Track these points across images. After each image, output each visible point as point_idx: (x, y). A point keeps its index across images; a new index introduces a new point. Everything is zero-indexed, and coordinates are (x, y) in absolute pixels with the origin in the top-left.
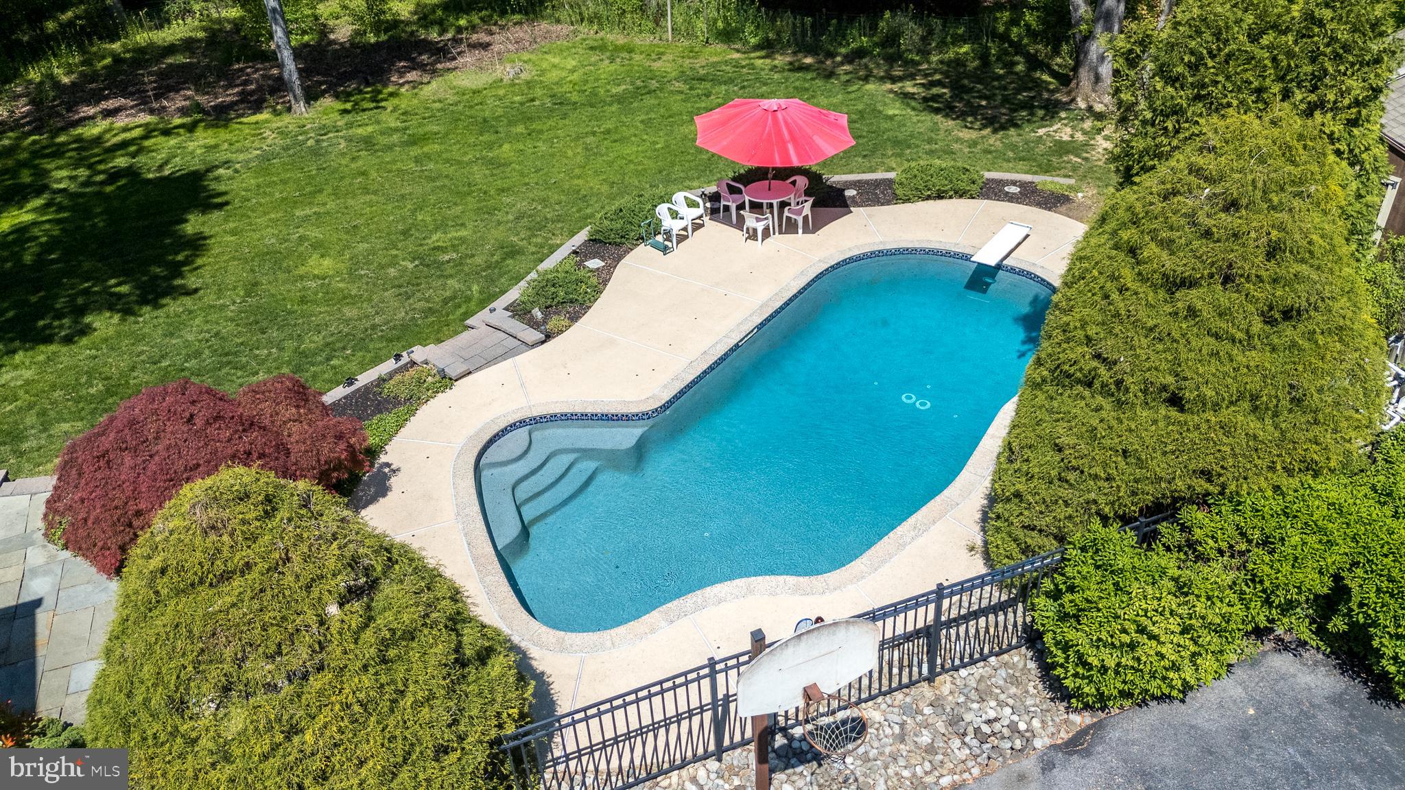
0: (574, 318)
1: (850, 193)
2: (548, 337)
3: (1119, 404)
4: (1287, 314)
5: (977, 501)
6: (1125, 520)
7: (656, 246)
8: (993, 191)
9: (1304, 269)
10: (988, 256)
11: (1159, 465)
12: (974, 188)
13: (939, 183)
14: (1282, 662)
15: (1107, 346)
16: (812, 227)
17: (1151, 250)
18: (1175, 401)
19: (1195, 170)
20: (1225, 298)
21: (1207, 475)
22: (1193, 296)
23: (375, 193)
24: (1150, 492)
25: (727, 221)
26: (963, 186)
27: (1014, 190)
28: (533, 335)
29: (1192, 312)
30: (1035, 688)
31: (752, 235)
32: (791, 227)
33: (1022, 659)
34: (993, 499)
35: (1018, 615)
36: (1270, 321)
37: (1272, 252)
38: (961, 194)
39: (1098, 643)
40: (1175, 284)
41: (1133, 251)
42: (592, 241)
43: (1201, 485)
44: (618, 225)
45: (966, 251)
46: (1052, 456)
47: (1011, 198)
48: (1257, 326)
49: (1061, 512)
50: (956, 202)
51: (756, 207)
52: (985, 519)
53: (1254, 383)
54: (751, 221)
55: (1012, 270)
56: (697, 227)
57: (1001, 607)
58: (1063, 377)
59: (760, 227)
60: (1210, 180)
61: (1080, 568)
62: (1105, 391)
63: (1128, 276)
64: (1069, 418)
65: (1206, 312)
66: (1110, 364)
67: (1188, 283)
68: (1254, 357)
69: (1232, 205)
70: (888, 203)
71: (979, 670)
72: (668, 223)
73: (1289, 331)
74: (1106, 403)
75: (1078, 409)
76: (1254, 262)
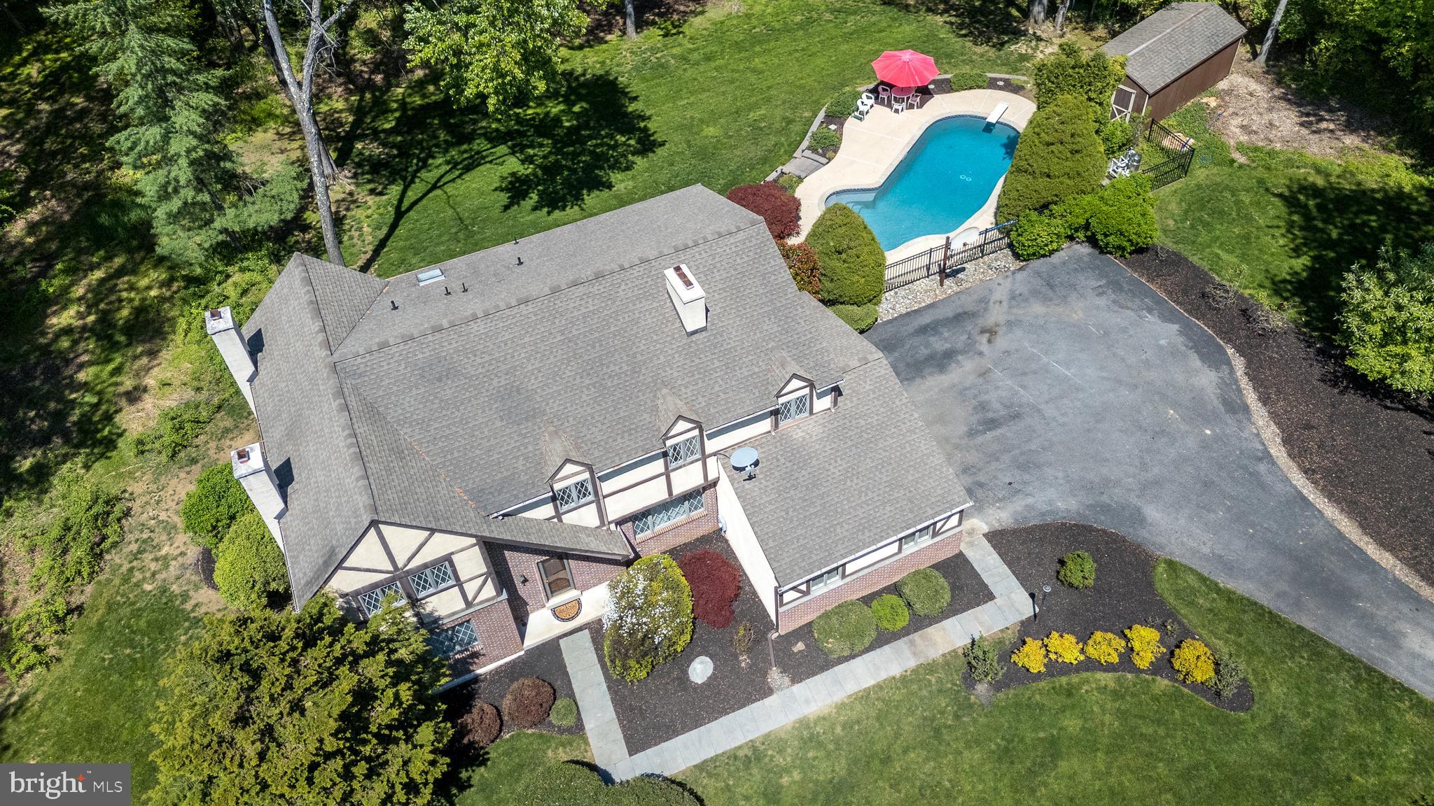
0: (836, 152)
1: (931, 87)
2: (830, 160)
3: (1034, 178)
4: (1076, 152)
5: (993, 210)
6: (1035, 209)
7: (856, 117)
8: (992, 84)
9: (1080, 140)
10: (992, 119)
11: (1044, 194)
12: (985, 84)
13: (971, 83)
14: (1078, 247)
15: (1031, 162)
16: (921, 106)
17: (1043, 135)
18: (1048, 176)
19: (1054, 112)
20: (1061, 148)
21: (1056, 195)
22: (1052, 148)
23: (708, 91)
24: (1042, 201)
25: (883, 105)
26: (980, 84)
27: (1001, 83)
28: (824, 160)
29: (1052, 152)
30: (1011, 258)
31: (897, 111)
32: (911, 107)
33: (1007, 251)
34: (998, 208)
35: (1006, 240)
36: (1072, 153)
37: (1072, 135)
38: (979, 87)
39: (1028, 240)
40: (1049, 144)
41: (1038, 134)
42: (827, 116)
43: (1055, 199)
44: (838, 109)
45: (984, 116)
46: (1016, 193)
47: (1000, 88)
48: (1069, 155)
49: (1018, 209)
50: (977, 91)
51: (896, 100)
52: (996, 214)
53: (1067, 170)
54: (896, 106)
55: (1001, 123)
56: (872, 106)
57: (1001, 239)
58: (1019, 170)
59: (900, 108)
60: (1058, 115)
61: (1023, 221)
62: (1030, 174)
63: (1037, 142)
64: (1020, 182)
65: (1056, 152)
66: (1032, 166)
67: (1053, 144)
68: (1068, 163)
69: (1063, 123)
70: (949, 92)
71: (995, 255)
72: (862, 108)
73: (1078, 156)
74: (1030, 177)
75: (1023, 179)
76: (1067, 139)
